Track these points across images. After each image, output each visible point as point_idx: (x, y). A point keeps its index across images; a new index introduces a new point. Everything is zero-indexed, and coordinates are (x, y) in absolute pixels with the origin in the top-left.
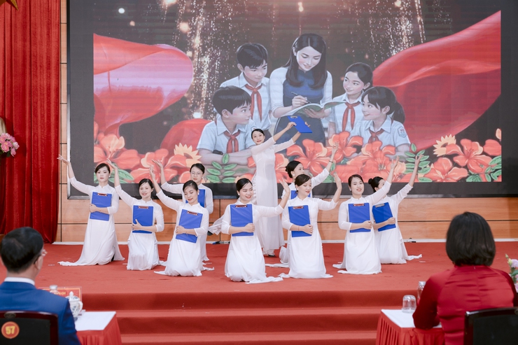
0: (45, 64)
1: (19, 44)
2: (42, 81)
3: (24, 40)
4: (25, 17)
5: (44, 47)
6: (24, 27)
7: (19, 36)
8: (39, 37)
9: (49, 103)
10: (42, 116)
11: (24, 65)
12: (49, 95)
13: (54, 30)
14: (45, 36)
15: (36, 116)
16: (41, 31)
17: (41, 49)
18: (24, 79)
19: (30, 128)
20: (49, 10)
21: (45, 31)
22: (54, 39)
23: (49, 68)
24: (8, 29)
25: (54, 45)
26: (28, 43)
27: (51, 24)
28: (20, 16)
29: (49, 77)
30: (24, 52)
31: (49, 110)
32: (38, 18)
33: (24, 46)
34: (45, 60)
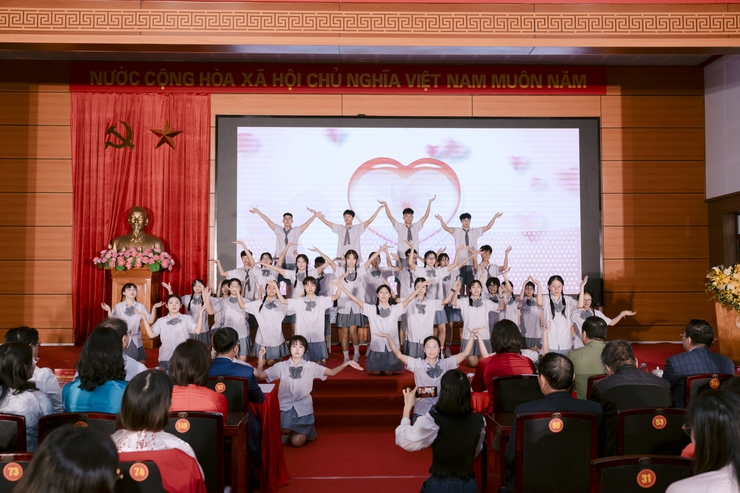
0: (196, 194)
1: (176, 177)
2: (193, 208)
3: (180, 174)
4: (180, 155)
5: (196, 180)
6: (180, 163)
7: (176, 171)
8: (191, 172)
9: (199, 226)
10: (194, 238)
11: (179, 195)
12: (199, 220)
13: (204, 166)
14: (197, 171)
15: (189, 237)
16: (193, 166)
17: (193, 182)
18: (179, 206)
19: (184, 248)
20: (200, 149)
21: (197, 166)
22: (204, 173)
23: (199, 197)
24: (166, 165)
25: (204, 178)
26: (183, 177)
27: (203, 160)
28: (177, 155)
29: (199, 205)
30: (179, 184)
31: (199, 232)
32: (191, 156)
33: (180, 179)
34: (196, 191)
